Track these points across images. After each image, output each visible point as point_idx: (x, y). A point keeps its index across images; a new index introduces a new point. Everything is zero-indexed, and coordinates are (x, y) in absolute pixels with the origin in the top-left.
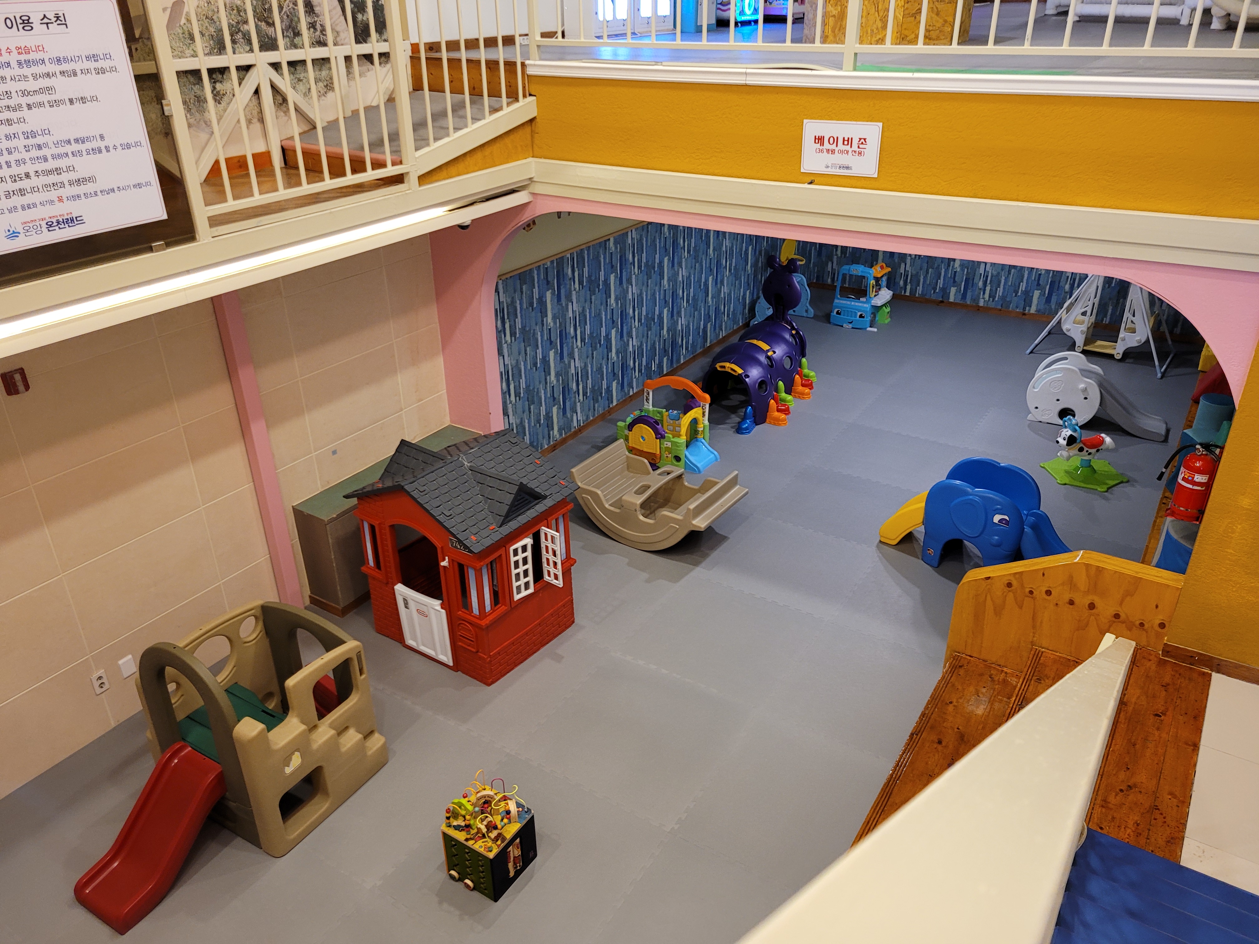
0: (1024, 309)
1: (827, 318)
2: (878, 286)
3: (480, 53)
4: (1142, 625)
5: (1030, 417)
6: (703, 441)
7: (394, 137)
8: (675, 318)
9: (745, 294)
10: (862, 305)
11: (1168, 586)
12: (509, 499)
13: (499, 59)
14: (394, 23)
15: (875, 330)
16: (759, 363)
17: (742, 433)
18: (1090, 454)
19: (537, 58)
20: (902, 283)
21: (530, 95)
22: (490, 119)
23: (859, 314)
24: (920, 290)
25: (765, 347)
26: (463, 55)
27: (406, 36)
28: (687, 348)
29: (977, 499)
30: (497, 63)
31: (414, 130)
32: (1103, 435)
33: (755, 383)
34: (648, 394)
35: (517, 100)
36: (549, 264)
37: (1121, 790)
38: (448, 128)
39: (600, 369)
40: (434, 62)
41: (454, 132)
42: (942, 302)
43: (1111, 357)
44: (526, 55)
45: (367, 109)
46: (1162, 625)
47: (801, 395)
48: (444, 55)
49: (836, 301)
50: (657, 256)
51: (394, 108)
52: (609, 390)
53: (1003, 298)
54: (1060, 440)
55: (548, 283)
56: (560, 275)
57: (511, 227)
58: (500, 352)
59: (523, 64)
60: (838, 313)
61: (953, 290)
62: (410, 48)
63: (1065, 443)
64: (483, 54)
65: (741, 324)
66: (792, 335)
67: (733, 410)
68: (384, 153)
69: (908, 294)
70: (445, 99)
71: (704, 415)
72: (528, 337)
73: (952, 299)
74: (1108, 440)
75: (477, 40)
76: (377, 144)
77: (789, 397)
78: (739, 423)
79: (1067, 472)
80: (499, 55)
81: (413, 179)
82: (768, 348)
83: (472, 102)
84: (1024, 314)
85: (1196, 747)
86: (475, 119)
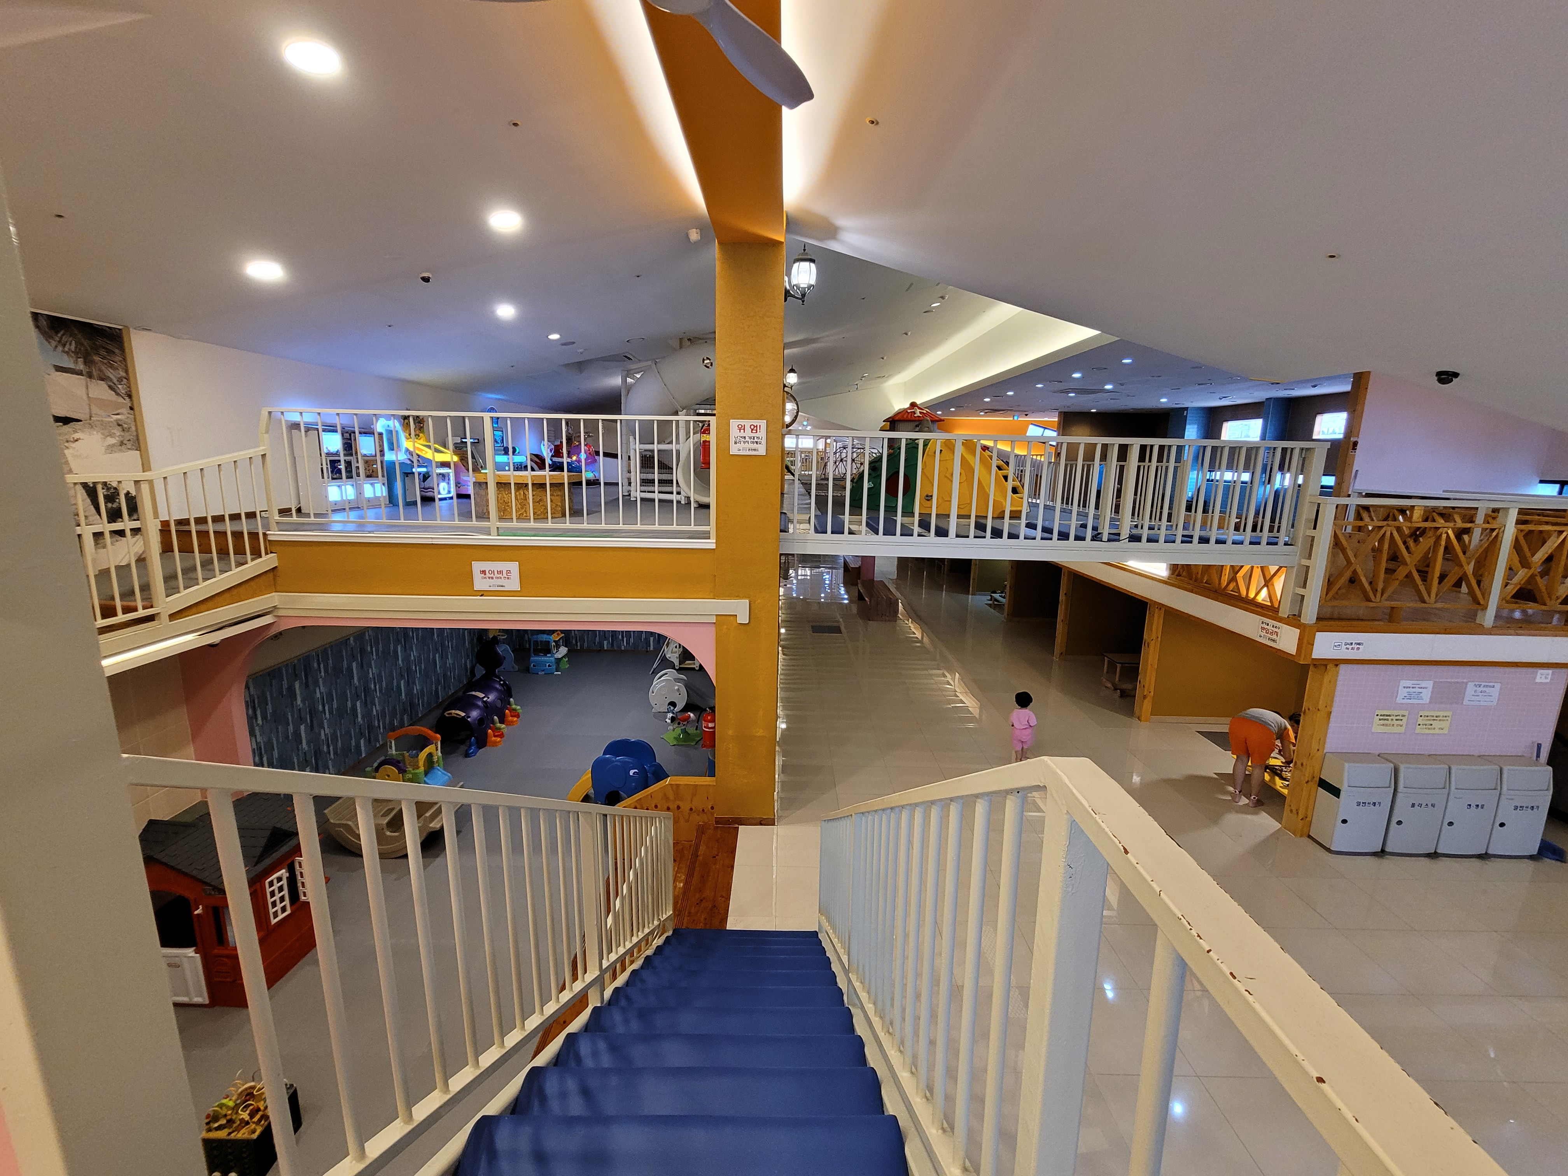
0: (647, 648)
1: (527, 670)
2: (558, 646)
3: (225, 525)
4: (703, 810)
5: (653, 710)
6: (438, 768)
7: (146, 588)
8: (411, 686)
9: (466, 662)
10: (549, 659)
11: (710, 785)
12: (263, 842)
13: (243, 530)
14: (146, 507)
15: (560, 673)
16: (478, 707)
17: (469, 757)
18: (684, 725)
19: (276, 529)
20: (574, 642)
21: (271, 553)
22: (235, 571)
23: (547, 665)
24: (586, 645)
25: (481, 695)
26: (211, 527)
27: (156, 515)
28: (423, 706)
29: (619, 764)
30: (241, 533)
31: (165, 582)
32: (689, 713)
33: (475, 720)
34: (391, 743)
35: (260, 556)
36: (296, 661)
37: (697, 904)
38: (197, 579)
39: (348, 733)
40: (184, 535)
41: (203, 582)
42: (600, 650)
43: (693, 669)
44: (266, 526)
45: (118, 568)
46: (712, 808)
47: (511, 723)
48: (193, 528)
49: (532, 658)
50: (392, 645)
51: (145, 567)
52: (358, 746)
53: (634, 643)
54: (667, 720)
55: (296, 675)
56: (307, 669)
57: (257, 642)
58: (252, 733)
59: (265, 535)
60: (534, 666)
61: (605, 642)
62: (160, 523)
63: (670, 721)
64: (228, 527)
65: (465, 683)
66: (501, 684)
67: (462, 742)
68: (135, 601)
69: (579, 648)
70: (194, 558)
71: (437, 750)
72: (279, 719)
73: (606, 648)
74: (692, 715)
75: (223, 516)
76: (128, 594)
77: (503, 726)
78: (466, 750)
79: (675, 738)
80: (243, 527)
81: (165, 617)
82: (484, 695)
83: (219, 559)
84: (647, 652)
85: (733, 867)
86: (222, 572)
